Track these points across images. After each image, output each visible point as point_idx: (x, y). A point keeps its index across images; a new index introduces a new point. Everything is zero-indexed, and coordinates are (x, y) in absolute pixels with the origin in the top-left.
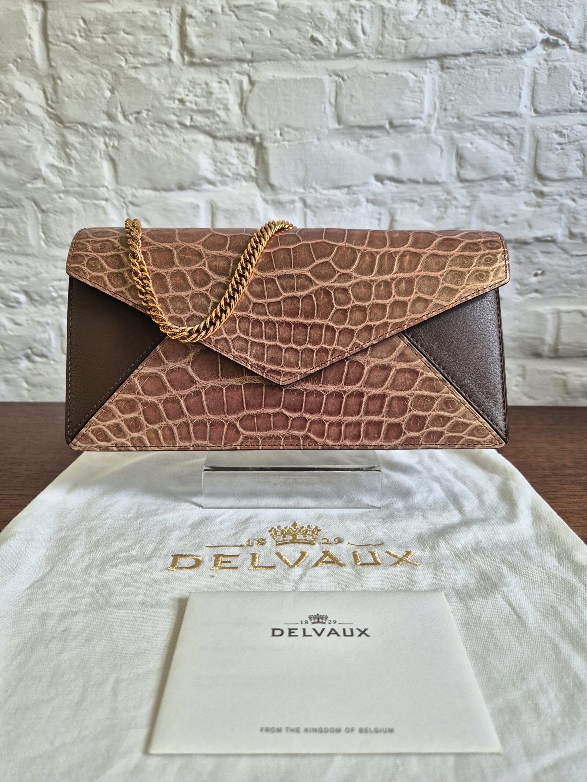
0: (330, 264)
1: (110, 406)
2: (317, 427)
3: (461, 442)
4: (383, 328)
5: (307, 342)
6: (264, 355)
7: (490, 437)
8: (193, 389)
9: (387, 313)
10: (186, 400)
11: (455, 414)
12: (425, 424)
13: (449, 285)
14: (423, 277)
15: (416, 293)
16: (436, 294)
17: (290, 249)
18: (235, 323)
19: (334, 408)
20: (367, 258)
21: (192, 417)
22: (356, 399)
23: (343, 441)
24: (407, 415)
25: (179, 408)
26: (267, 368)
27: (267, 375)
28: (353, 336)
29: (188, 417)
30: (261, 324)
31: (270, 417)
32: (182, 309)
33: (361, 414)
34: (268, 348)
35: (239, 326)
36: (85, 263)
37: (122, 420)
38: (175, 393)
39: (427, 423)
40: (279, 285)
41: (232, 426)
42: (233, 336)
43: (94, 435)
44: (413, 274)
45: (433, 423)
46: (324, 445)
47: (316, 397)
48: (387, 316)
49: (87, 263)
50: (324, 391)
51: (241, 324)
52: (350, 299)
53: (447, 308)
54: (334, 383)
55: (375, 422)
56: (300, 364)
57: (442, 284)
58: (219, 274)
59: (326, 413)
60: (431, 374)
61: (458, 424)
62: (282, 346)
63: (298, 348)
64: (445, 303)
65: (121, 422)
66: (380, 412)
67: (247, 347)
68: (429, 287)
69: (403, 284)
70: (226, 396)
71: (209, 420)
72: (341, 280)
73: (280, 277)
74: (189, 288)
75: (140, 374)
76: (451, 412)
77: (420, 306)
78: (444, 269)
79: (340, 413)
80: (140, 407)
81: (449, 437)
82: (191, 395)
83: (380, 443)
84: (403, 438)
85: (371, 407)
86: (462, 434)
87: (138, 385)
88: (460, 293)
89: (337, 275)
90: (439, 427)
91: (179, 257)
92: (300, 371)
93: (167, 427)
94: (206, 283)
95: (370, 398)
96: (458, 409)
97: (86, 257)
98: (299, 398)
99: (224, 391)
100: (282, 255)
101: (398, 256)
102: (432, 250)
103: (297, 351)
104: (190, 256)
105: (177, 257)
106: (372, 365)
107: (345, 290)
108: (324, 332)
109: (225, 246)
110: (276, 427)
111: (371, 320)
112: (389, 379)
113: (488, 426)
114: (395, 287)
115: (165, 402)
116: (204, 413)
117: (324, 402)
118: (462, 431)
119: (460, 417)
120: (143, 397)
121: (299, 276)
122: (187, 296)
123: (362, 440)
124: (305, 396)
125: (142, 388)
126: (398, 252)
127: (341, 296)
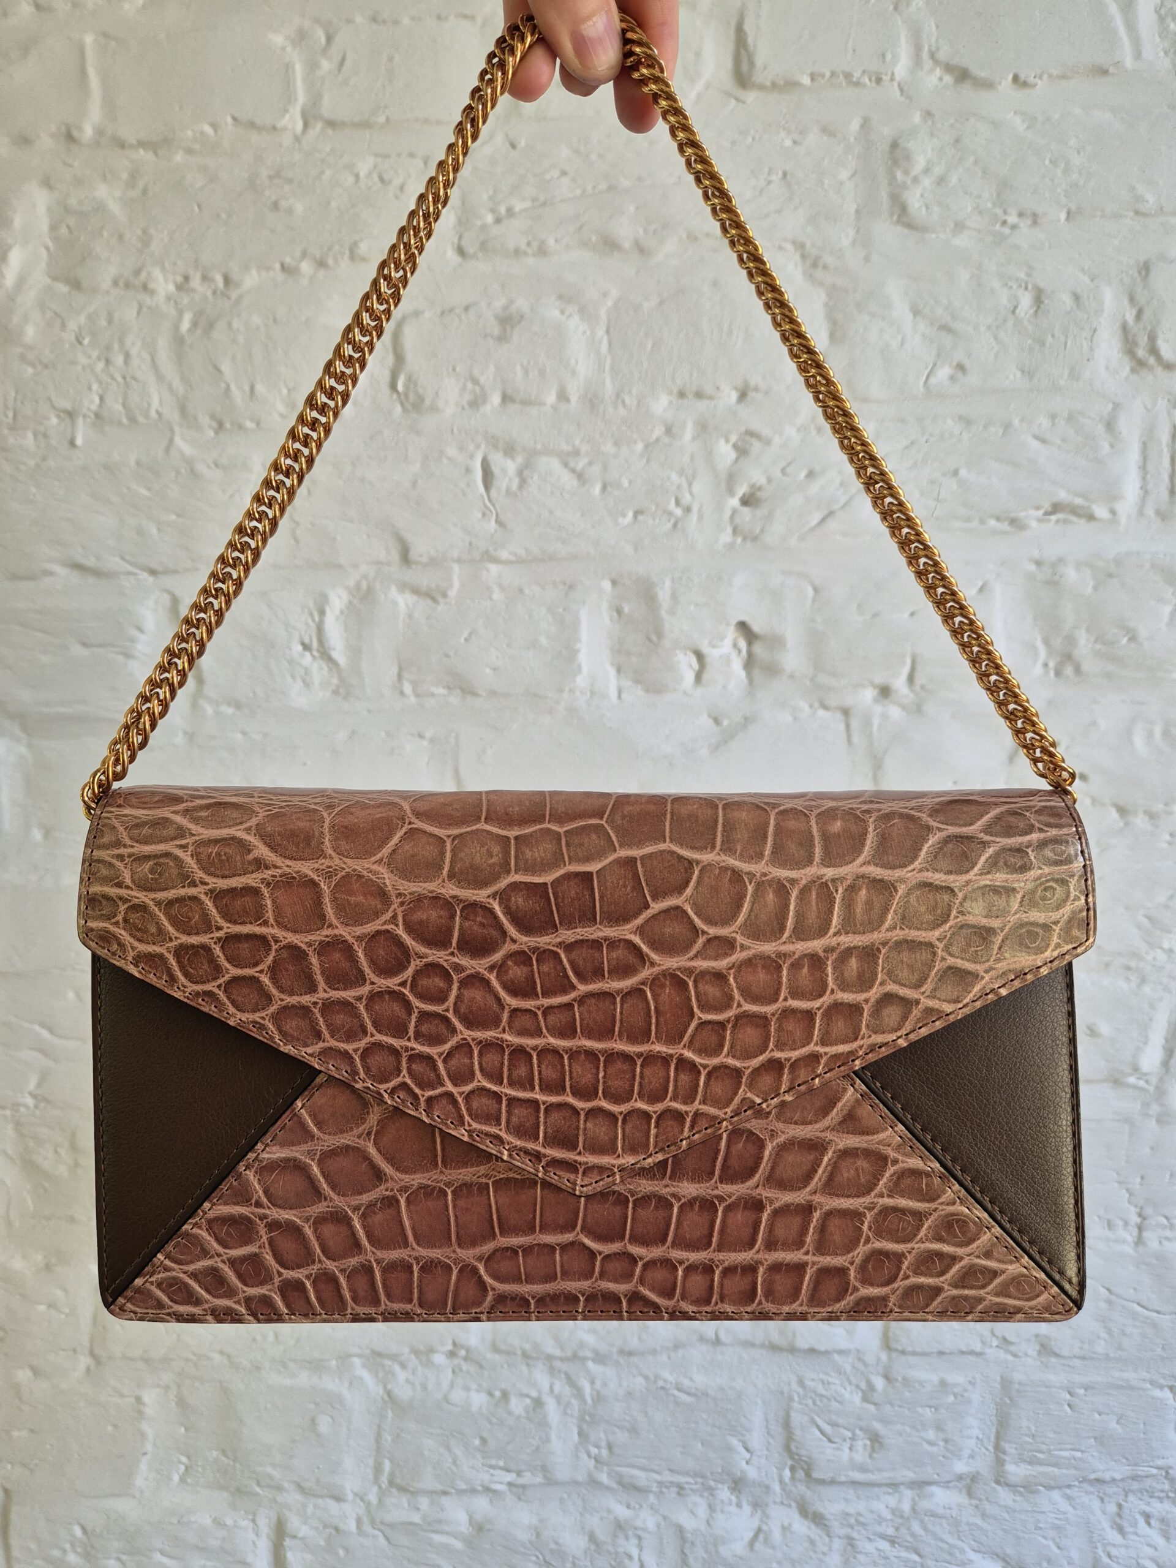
0: (685, 912)
1: (196, 1231)
2: (659, 1275)
3: (980, 1308)
4: (806, 1066)
5: (635, 1095)
6: (538, 1127)
7: (1044, 1298)
8: (380, 1192)
9: (816, 1032)
10: (364, 1217)
11: (968, 1250)
12: (899, 1268)
13: (960, 963)
14: (899, 944)
15: (881, 984)
16: (928, 987)
17: (590, 874)
18: (471, 1057)
19: (697, 1234)
20: (771, 897)
21: (380, 1254)
22: (748, 1213)
23: (716, 1303)
24: (862, 1250)
25: (349, 1233)
26: (545, 1156)
27: (546, 1172)
28: (740, 1083)
29: (371, 1254)
30: (531, 1056)
31: (554, 1253)
32: (350, 1030)
33: (757, 1247)
34: (546, 1110)
35: (480, 1064)
36: (120, 918)
37: (223, 1262)
38: (339, 1201)
39: (904, 1267)
40: (567, 966)
41: (468, 1271)
42: (468, 1088)
43: (163, 1291)
44: (875, 937)
45: (918, 1267)
46: (674, 1312)
47: (656, 1208)
48: (815, 1037)
49: (125, 920)
50: (674, 1195)
51: (485, 1059)
52: (731, 998)
53: (952, 1018)
54: (696, 1177)
55: (787, 1265)
56: (620, 1145)
57: (943, 959)
58: (430, 943)
59: (681, 1243)
60: (915, 1163)
61: (975, 1272)
62: (579, 1104)
63: (615, 1108)
64: (948, 1008)
65: (221, 1265)
66: (799, 1244)
67: (500, 1109)
68: (911, 967)
69: (853, 962)
70: (454, 1207)
71: (416, 1258)
72: (711, 952)
73: (569, 947)
74: (361, 979)
75: (261, 1161)
76: (960, 1245)
77: (892, 1014)
78: (946, 921)
79: (709, 1244)
80: (263, 1231)
81: (954, 1298)
82: (375, 1205)
83: (800, 1309)
84: (850, 1299)
85: (780, 1232)
86: (982, 1292)
87: (256, 1184)
88: (983, 982)
89: (701, 940)
90: (931, 1276)
91: (334, 900)
92: (621, 1161)
93: (325, 1274)
94: (401, 967)
95: (776, 1213)
96: (972, 1241)
97: (120, 903)
98: (617, 1211)
99: (450, 1197)
100: (573, 890)
101: (840, 890)
102: (921, 870)
103: (612, 1117)
104: (361, 899)
105: (332, 901)
106: (782, 1139)
107: (720, 977)
108: (672, 1074)
109: (441, 868)
110: (566, 1274)
111: (780, 1046)
112: (820, 1171)
113: (1043, 1276)
114: (834, 968)
115: (318, 1222)
116: (406, 1244)
117: (674, 1220)
118: (983, 1287)
119: (978, 1257)
120: (267, 1212)
121: (613, 944)
122: (359, 999)
123: (760, 1303)
124: (631, 1205)
125: (266, 1192)
126: (842, 879)
127: (711, 991)
